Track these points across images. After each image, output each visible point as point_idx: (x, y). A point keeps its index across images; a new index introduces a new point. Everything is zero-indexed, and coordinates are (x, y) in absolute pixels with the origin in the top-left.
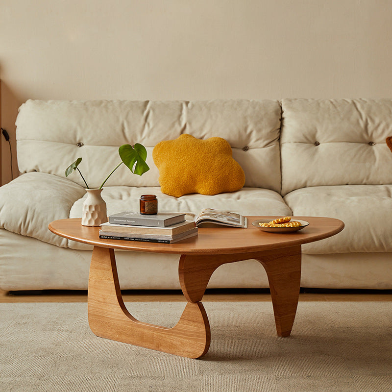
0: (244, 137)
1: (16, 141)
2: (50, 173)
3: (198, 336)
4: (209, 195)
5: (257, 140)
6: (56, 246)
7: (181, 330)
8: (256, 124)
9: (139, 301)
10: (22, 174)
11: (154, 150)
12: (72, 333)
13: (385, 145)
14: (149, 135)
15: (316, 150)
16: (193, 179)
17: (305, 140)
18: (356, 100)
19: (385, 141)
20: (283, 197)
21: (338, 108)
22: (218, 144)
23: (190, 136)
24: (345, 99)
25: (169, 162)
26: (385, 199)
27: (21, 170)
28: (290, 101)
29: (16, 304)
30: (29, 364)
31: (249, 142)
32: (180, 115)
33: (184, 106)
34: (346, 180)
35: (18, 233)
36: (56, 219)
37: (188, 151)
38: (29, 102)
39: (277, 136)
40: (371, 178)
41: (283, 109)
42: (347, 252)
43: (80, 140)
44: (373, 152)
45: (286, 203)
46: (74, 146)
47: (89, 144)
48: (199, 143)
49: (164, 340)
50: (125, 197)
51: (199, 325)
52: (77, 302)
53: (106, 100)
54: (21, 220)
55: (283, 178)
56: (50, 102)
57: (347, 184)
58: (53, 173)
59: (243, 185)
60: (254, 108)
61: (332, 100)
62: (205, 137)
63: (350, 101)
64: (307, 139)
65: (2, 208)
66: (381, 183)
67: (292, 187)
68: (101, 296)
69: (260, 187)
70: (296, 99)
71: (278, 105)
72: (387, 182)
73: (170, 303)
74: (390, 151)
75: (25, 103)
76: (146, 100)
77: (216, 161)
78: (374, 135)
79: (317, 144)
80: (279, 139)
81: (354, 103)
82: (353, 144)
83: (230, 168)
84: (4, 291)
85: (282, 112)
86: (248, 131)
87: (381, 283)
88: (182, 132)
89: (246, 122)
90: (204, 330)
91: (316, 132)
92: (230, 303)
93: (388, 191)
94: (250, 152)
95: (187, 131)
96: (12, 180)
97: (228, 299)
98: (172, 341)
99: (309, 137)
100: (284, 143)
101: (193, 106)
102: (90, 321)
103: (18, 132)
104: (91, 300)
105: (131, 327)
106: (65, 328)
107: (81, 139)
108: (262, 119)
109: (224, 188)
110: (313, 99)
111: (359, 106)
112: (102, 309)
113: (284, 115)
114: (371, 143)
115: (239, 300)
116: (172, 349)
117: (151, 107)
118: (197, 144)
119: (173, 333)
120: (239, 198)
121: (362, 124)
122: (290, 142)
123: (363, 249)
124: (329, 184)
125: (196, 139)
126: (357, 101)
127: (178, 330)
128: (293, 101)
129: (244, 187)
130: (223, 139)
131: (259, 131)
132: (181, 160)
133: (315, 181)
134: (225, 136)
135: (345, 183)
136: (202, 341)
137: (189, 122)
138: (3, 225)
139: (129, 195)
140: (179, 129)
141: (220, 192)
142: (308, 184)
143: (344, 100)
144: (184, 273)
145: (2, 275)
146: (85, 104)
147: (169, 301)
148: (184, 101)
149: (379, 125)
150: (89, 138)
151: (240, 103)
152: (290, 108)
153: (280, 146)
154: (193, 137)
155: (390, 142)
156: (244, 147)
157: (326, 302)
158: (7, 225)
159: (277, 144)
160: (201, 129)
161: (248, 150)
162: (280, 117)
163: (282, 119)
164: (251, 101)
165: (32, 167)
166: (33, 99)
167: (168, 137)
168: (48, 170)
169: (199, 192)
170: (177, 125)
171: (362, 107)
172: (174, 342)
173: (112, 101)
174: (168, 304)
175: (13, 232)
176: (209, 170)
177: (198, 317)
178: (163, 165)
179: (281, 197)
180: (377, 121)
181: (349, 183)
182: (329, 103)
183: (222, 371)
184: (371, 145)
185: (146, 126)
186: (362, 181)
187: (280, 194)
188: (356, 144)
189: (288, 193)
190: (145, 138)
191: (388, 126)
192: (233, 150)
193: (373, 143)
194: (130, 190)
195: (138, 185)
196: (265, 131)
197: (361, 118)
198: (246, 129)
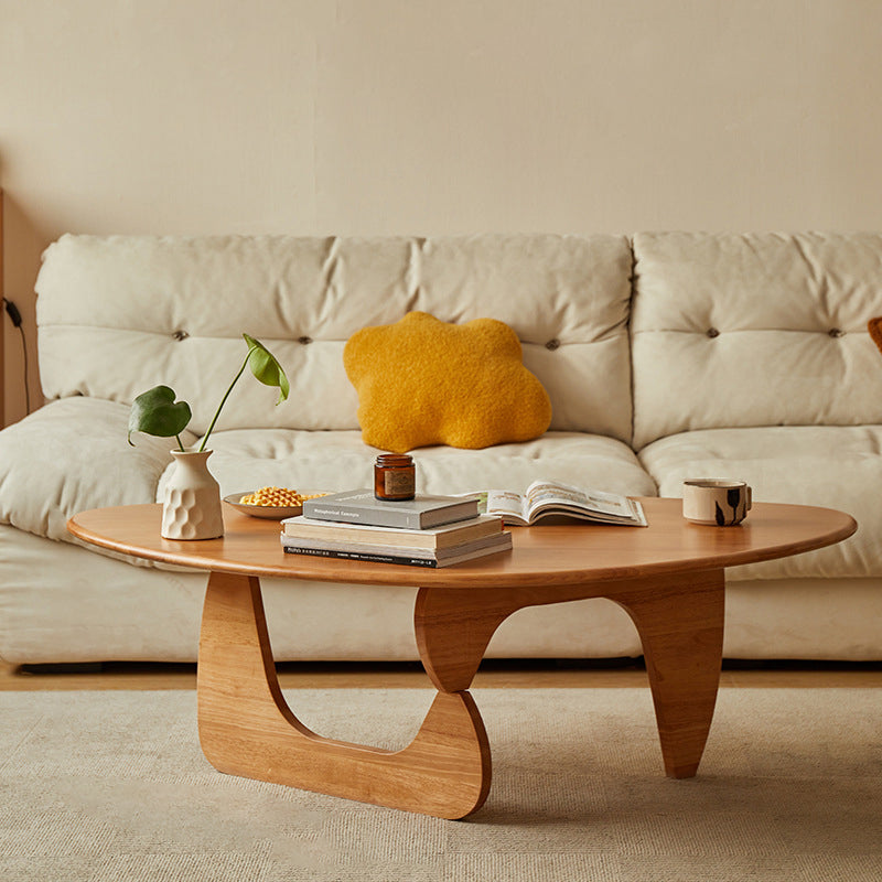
0: (550, 317)
1: (37, 327)
2: (112, 399)
3: (462, 769)
4: (471, 448)
5: (579, 325)
6: (126, 562)
7: (420, 756)
8: (576, 289)
9: (311, 686)
10: (50, 401)
11: (348, 347)
12: (163, 759)
13: (867, 336)
14: (335, 314)
15: (712, 347)
16: (435, 414)
17: (687, 326)
18: (801, 235)
19: (866, 328)
20: (636, 453)
21: (762, 255)
22: (491, 333)
23: (429, 315)
24: (777, 233)
25: (381, 374)
26: (865, 458)
27: (48, 393)
28: (653, 236)
29: (37, 694)
30: (67, 828)
31: (560, 330)
32: (405, 270)
33: (415, 248)
34: (778, 415)
35: (42, 534)
36: (127, 502)
37: (422, 351)
38: (66, 241)
39: (622, 315)
40: (835, 411)
41: (637, 255)
42: (780, 576)
43: (179, 326)
44: (839, 353)
45: (644, 467)
46: (167, 338)
47: (200, 334)
48: (447, 332)
49: (382, 779)
50: (281, 453)
51: (465, 743)
52: (173, 688)
53: (240, 236)
54: (48, 504)
55: (638, 410)
56: (112, 239)
57: (781, 425)
58: (119, 398)
59: (547, 425)
60: (572, 253)
61: (747, 235)
62: (462, 319)
63: (786, 238)
64: (691, 323)
65: (5, 477)
66: (857, 422)
67: (657, 431)
68: (229, 681)
69: (586, 431)
70: (665, 234)
71: (624, 246)
72: (870, 420)
73: (383, 691)
74: (877, 350)
75: (56, 241)
76: (329, 235)
77: (487, 372)
78: (842, 314)
79: (713, 334)
80: (628, 323)
81: (796, 243)
82: (794, 334)
83: (518, 388)
84: (10, 664)
85: (635, 263)
86: (559, 305)
87: (857, 646)
88: (410, 307)
89: (553, 284)
90: (476, 755)
91: (711, 306)
92: (518, 690)
93: (873, 440)
94: (563, 351)
95: (422, 306)
96: (28, 414)
97: (512, 683)
98: (400, 780)
99: (694, 319)
100: (639, 332)
101: (434, 248)
102: (204, 739)
103: (41, 306)
104: (206, 691)
105: (300, 750)
106: (146, 748)
107: (183, 323)
108: (589, 279)
109: (504, 434)
110: (703, 233)
111: (807, 249)
112: (233, 711)
113: (639, 269)
114: (834, 333)
115: (539, 685)
116: (401, 799)
117: (340, 252)
118: (443, 335)
119: (403, 761)
120: (537, 456)
121: (814, 289)
122: (652, 331)
123: (816, 569)
124: (739, 424)
125: (441, 323)
126: (804, 237)
127: (415, 755)
128: (659, 238)
129: (549, 430)
130: (502, 324)
131: (583, 304)
132: (408, 369)
133: (709, 418)
134: (506, 317)
135: (777, 422)
136: (473, 779)
137: (427, 284)
138: (8, 516)
139: (291, 448)
140: (403, 301)
141: (496, 441)
142: (694, 423)
143: (775, 236)
144: (425, 625)
145: (4, 629)
146: (191, 244)
147: (381, 687)
148: (413, 237)
149: (852, 291)
150: (201, 321)
151: (539, 241)
152: (654, 253)
153: (630, 338)
154: (436, 319)
155: (878, 328)
156: (547, 340)
157: (734, 690)
158: (16, 514)
159: (622, 334)
160: (453, 301)
161: (557, 347)
162: (630, 274)
163: (634, 279)
164: (565, 236)
165: (74, 386)
166: (75, 233)
167: (378, 318)
168: (109, 391)
169: (448, 442)
170: (398, 292)
171: (815, 251)
172: (406, 783)
173: (252, 238)
174: (379, 693)
175: (31, 533)
176: (470, 391)
177: (464, 725)
178: (368, 381)
179: (632, 453)
180: (848, 282)
181: (786, 422)
182: (741, 243)
183: (499, 845)
184: (835, 336)
185: (330, 292)
186: (814, 418)
187: (631, 447)
188: (801, 334)
189: (647, 445)
190: (325, 320)
191: (872, 293)
192: (524, 347)
193: (838, 331)
194: (293, 436)
195: (312, 426)
196: (597, 305)
197: (813, 275)
198: (553, 300)
